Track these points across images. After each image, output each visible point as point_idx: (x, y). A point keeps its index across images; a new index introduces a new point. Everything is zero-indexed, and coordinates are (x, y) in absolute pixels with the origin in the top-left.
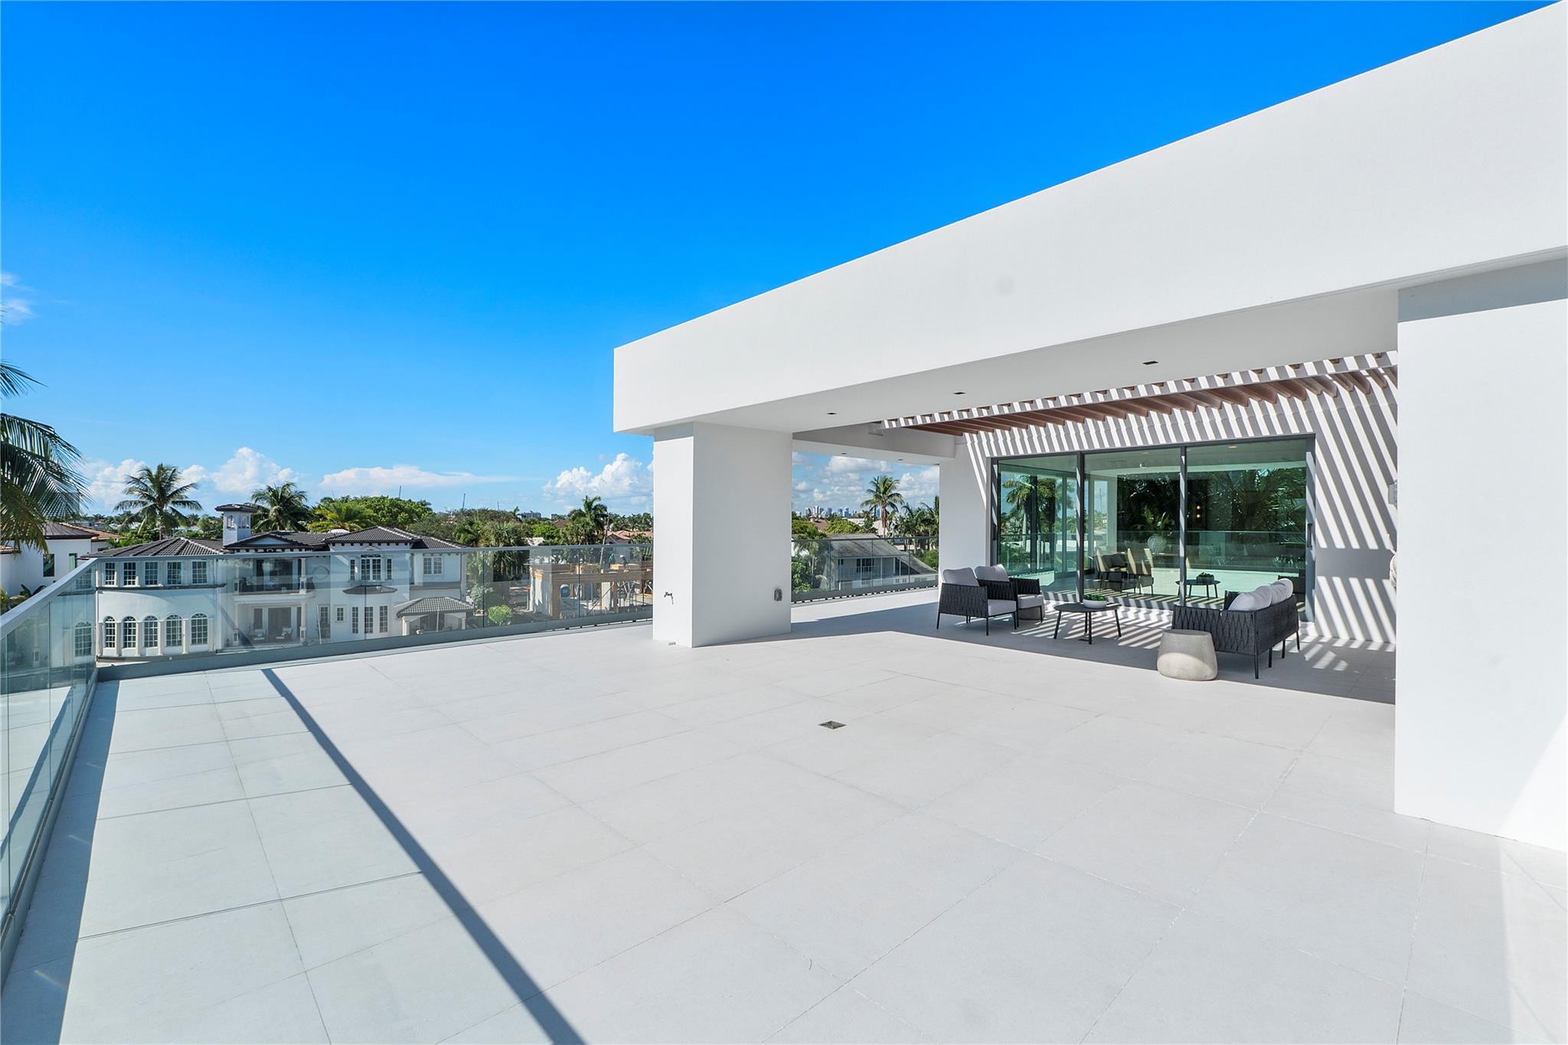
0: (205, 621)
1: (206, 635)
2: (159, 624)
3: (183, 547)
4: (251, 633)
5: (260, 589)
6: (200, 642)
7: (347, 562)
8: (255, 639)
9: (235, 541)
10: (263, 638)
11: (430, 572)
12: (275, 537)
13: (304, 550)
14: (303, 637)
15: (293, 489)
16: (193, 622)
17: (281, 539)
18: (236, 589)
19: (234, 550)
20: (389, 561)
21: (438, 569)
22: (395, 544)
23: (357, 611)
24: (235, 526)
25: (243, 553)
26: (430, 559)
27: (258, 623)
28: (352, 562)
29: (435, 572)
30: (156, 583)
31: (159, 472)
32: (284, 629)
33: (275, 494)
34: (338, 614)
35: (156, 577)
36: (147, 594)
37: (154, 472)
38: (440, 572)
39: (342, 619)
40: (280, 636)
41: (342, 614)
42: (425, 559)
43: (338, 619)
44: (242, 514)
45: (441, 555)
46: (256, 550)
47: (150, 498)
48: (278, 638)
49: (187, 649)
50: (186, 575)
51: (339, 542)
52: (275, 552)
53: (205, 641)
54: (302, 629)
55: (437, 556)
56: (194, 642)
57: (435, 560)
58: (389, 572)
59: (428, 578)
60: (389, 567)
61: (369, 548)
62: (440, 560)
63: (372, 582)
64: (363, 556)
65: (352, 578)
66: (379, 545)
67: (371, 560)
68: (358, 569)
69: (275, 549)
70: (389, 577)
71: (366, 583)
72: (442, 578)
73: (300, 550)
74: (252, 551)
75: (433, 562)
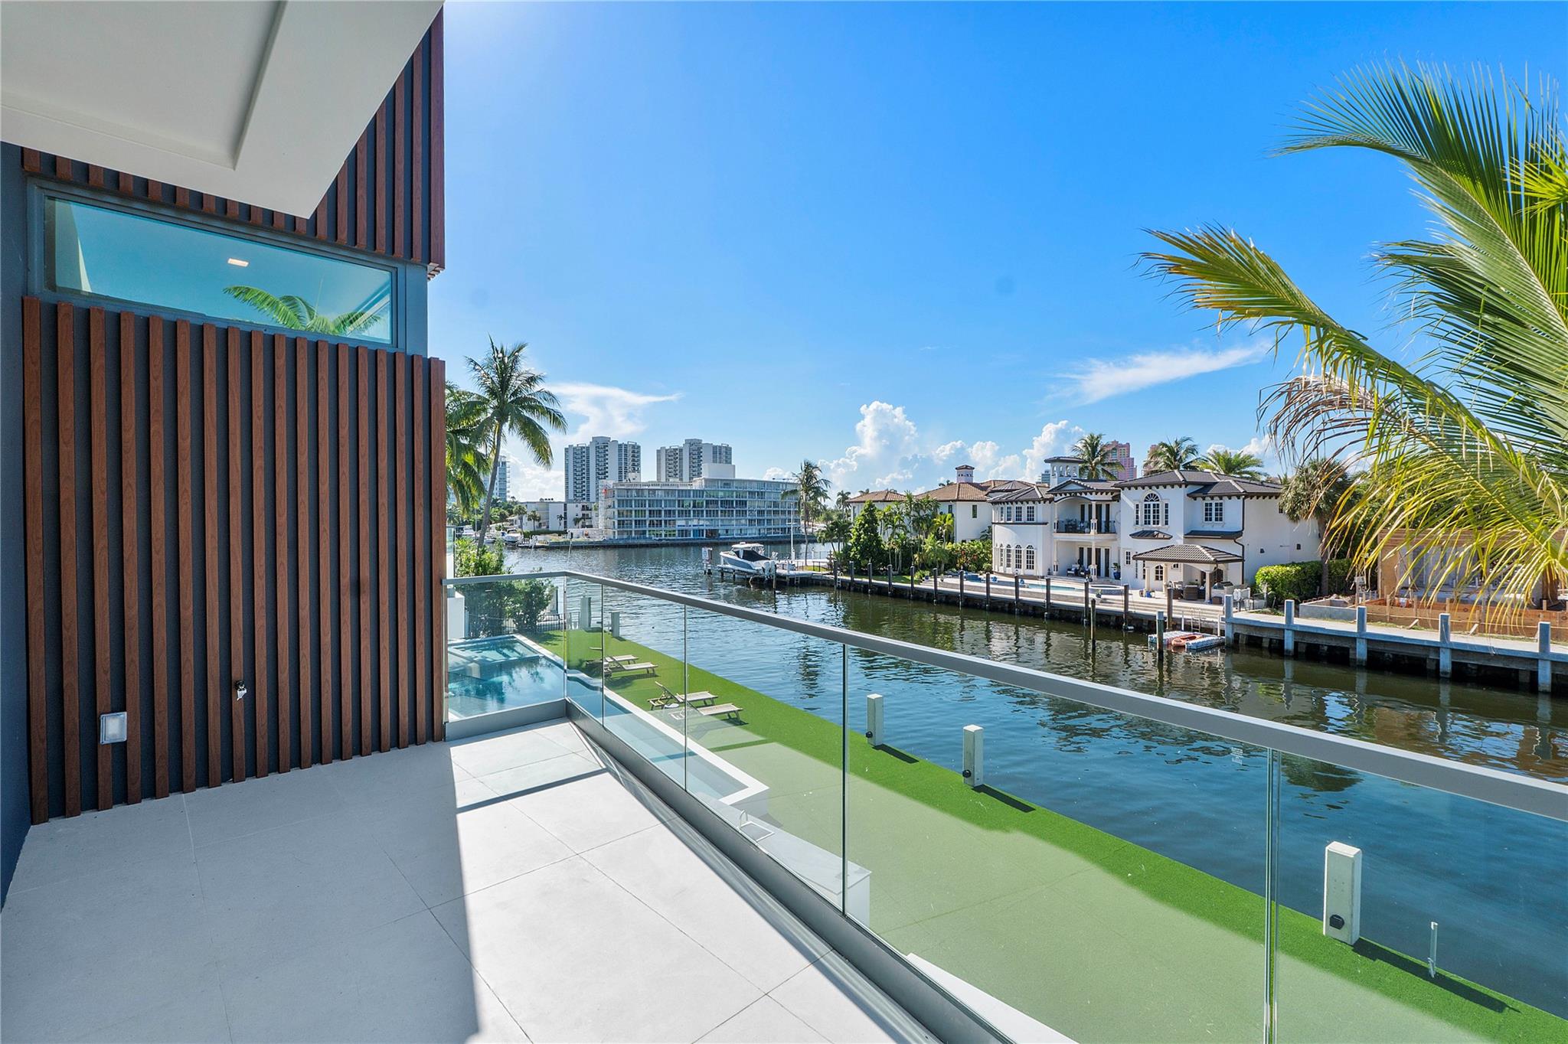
2: (1012, 551)
6: (1031, 567)
7: (1133, 507)
11: (1211, 520)
12: (1077, 484)
17: (1080, 485)
20: (1167, 505)
22: (1170, 486)
24: (1056, 474)
26: (1211, 504)
28: (1138, 506)
29: (1216, 519)
34: (1128, 558)
36: (1007, 527)
38: (1221, 520)
39: (1130, 563)
41: (1131, 558)
42: (1206, 505)
44: (1060, 464)
45: (1221, 499)
49: (1022, 571)
50: (1024, 517)
51: (1125, 486)
52: (1076, 496)
55: (1217, 500)
56: (1027, 567)
57: (1216, 504)
58: (1167, 517)
59: (1209, 527)
60: (1167, 511)
61: (1150, 492)
62: (1221, 504)
63: (1152, 527)
64: (1145, 501)
65: (1137, 523)
66: (1158, 488)
67: (1152, 503)
68: (1141, 514)
69: (1076, 493)
70: (1167, 523)
71: (1147, 528)
72: (1223, 526)
73: (1091, 494)
74: (1063, 496)
75: (1214, 505)
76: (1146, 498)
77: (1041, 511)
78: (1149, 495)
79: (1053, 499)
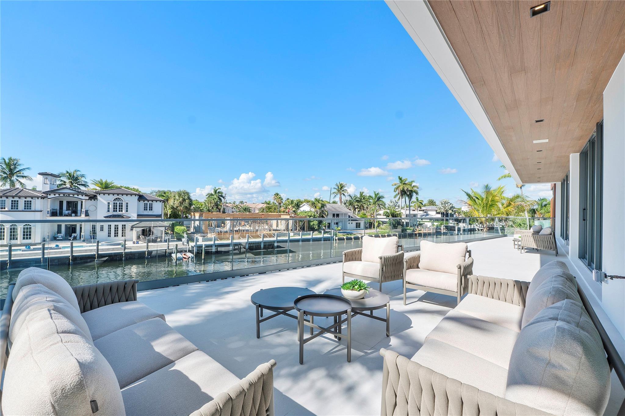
0: (30, 228)
1: (30, 235)
2: (6, 229)
3: (20, 192)
4: (56, 236)
5: (61, 214)
6: (27, 238)
7: (106, 203)
8: (57, 238)
9: (49, 190)
10: (62, 238)
11: (147, 210)
12: (69, 189)
13: (84, 196)
14: (82, 238)
15: (78, 173)
16: (24, 229)
17: (73, 190)
18: (48, 214)
19: (47, 194)
20: (127, 203)
21: (151, 209)
22: (130, 195)
23: (110, 226)
24: (49, 183)
25: (52, 196)
26: (147, 204)
27: (59, 231)
28: (109, 203)
29: (149, 210)
30: (4, 208)
31: (10, 161)
32: (73, 234)
33: (70, 175)
34: (101, 228)
35: (5, 206)
37: (7, 161)
38: (152, 210)
39: (103, 230)
40: (71, 237)
41: (103, 228)
42: (145, 204)
43: (101, 230)
44: (53, 178)
45: (152, 202)
46: (59, 195)
47: (5, 173)
48: (69, 238)
49: (20, 241)
50: (21, 206)
51: (102, 193)
52: (69, 196)
53: (30, 238)
54: (82, 234)
55: (150, 202)
56: (24, 238)
57: (150, 204)
58: (127, 209)
59: (146, 213)
60: (127, 206)
61: (117, 197)
62: (152, 204)
63: (118, 213)
64: (114, 201)
65: (108, 211)
66: (122, 196)
67: (118, 202)
68: (111, 206)
69: (69, 195)
70: (127, 211)
71: (115, 213)
72: (153, 213)
73: (82, 196)
74: (57, 195)
75: (148, 205)
76: (115, 199)
77: (37, 204)
78: (116, 198)
79: (47, 197)
